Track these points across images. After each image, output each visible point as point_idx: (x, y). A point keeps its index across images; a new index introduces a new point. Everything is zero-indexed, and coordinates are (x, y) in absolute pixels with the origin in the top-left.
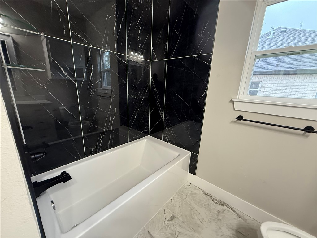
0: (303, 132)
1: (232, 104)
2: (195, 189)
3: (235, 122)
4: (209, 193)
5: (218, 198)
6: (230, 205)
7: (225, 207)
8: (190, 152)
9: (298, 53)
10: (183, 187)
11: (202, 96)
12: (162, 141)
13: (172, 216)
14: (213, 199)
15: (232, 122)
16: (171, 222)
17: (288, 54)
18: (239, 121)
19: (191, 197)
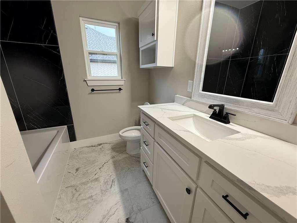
0: (118, 91)
1: (85, 82)
2: (80, 149)
3: (91, 93)
4: (90, 145)
5: (96, 144)
6: (104, 142)
7: (102, 145)
8: (66, 126)
9: (107, 55)
10: (71, 154)
11: (61, 79)
12: (27, 131)
13: (76, 170)
14: (94, 146)
15: (89, 94)
16: (78, 172)
17: (103, 55)
18: (92, 92)
19: (81, 154)
